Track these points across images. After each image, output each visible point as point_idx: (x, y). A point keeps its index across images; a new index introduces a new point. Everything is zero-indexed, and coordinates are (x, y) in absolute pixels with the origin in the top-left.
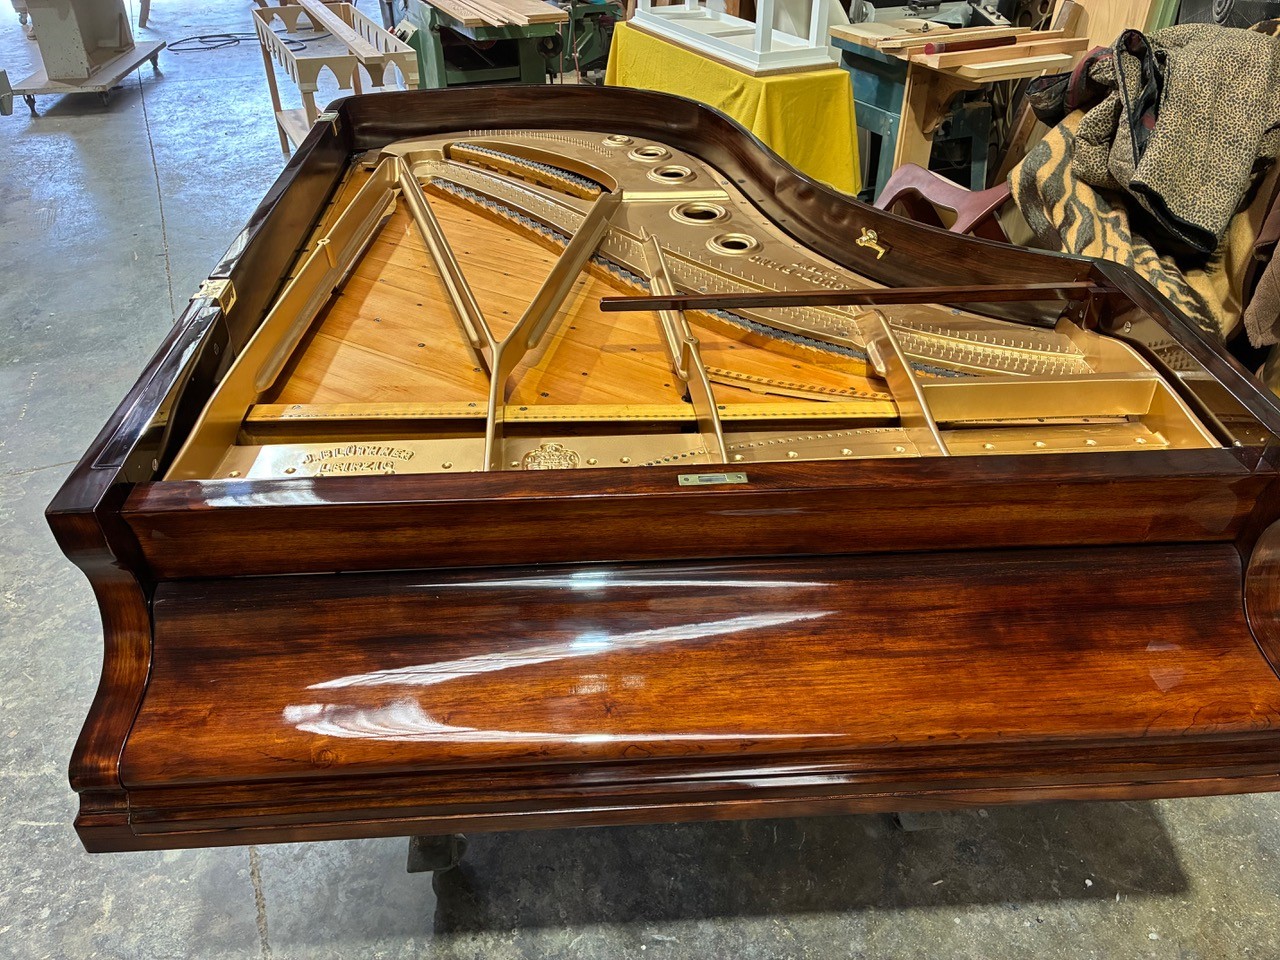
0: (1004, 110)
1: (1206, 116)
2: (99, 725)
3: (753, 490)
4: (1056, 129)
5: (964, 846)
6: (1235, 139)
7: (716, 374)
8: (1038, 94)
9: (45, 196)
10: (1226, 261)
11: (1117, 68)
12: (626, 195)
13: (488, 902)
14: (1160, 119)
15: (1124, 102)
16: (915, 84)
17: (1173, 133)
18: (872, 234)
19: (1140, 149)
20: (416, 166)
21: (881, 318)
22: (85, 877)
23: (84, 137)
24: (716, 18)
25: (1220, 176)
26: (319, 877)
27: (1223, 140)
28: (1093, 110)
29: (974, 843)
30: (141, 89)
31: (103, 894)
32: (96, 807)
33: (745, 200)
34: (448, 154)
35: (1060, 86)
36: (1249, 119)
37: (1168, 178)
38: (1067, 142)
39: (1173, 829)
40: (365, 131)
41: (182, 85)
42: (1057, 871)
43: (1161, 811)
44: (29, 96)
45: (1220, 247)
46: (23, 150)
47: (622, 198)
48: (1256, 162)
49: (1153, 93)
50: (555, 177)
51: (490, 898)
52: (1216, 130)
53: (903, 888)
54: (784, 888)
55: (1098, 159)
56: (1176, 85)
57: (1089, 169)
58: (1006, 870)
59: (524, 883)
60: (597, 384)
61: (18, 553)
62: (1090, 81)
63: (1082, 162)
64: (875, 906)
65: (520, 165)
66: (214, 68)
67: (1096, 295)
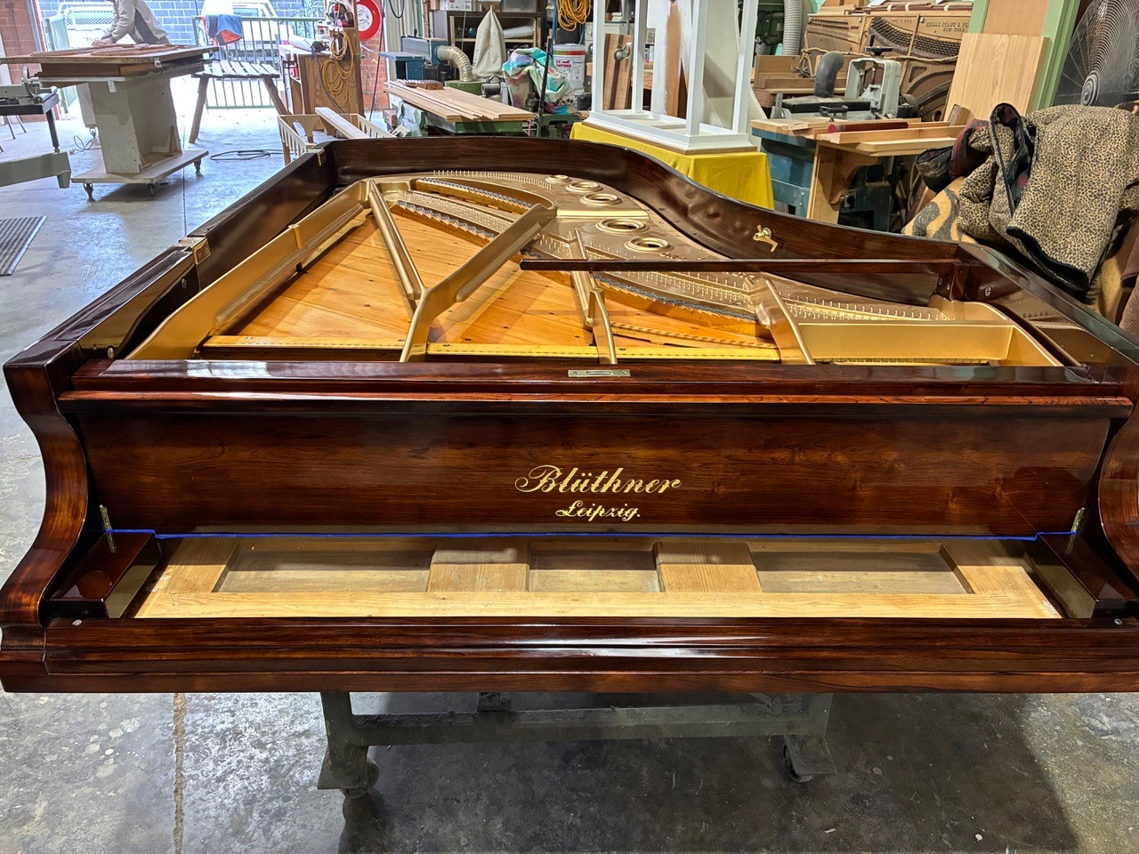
0: (905, 202)
1: (1073, 173)
2: (28, 569)
3: (634, 381)
4: (943, 193)
5: (857, 799)
6: (1100, 193)
7: (620, 328)
8: (926, 163)
9: (90, 257)
10: (1100, 302)
11: (992, 134)
12: (560, 213)
13: (394, 827)
14: (1031, 176)
15: (999, 163)
16: (822, 162)
17: (1044, 187)
18: (767, 232)
19: (1015, 203)
20: (387, 194)
21: (767, 282)
22: (24, 785)
23: (130, 217)
24: (657, 118)
25: (1088, 224)
26: (238, 797)
27: (1089, 194)
28: (973, 173)
29: (867, 797)
30: (182, 184)
31: (38, 800)
32: (16, 643)
33: (663, 221)
34: (414, 186)
35: (944, 156)
36: (1111, 176)
37: (1040, 224)
38: (953, 203)
39: (1063, 792)
40: (346, 172)
41: (217, 184)
42: (948, 826)
43: (1050, 776)
44: (88, 185)
45: (1093, 290)
46: (78, 224)
47: (556, 215)
48: (1120, 213)
49: (1025, 157)
50: (501, 200)
51: (396, 824)
52: (1083, 185)
53: (796, 834)
54: (680, 828)
55: (980, 214)
56: (1045, 147)
57: (972, 223)
58: (898, 822)
59: (429, 811)
60: (516, 334)
61: (14, 519)
62: (970, 150)
63: (965, 217)
64: (768, 848)
65: (473, 192)
66: (246, 173)
67: (961, 269)
